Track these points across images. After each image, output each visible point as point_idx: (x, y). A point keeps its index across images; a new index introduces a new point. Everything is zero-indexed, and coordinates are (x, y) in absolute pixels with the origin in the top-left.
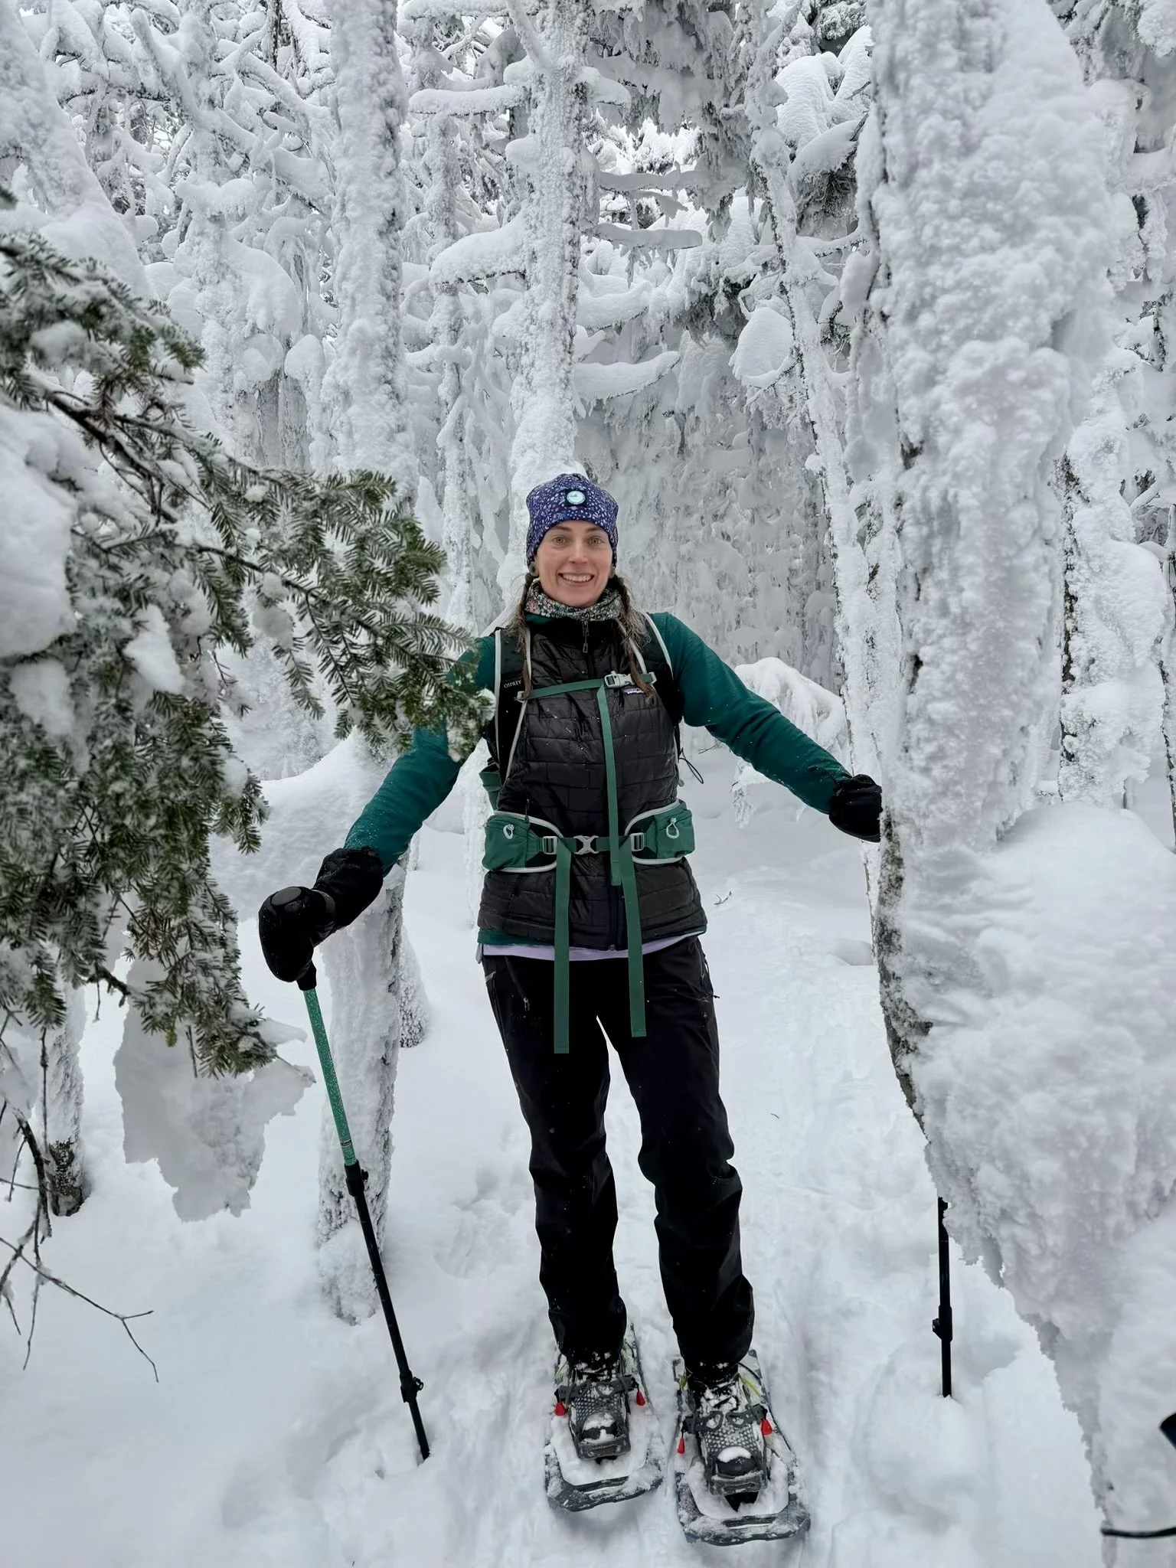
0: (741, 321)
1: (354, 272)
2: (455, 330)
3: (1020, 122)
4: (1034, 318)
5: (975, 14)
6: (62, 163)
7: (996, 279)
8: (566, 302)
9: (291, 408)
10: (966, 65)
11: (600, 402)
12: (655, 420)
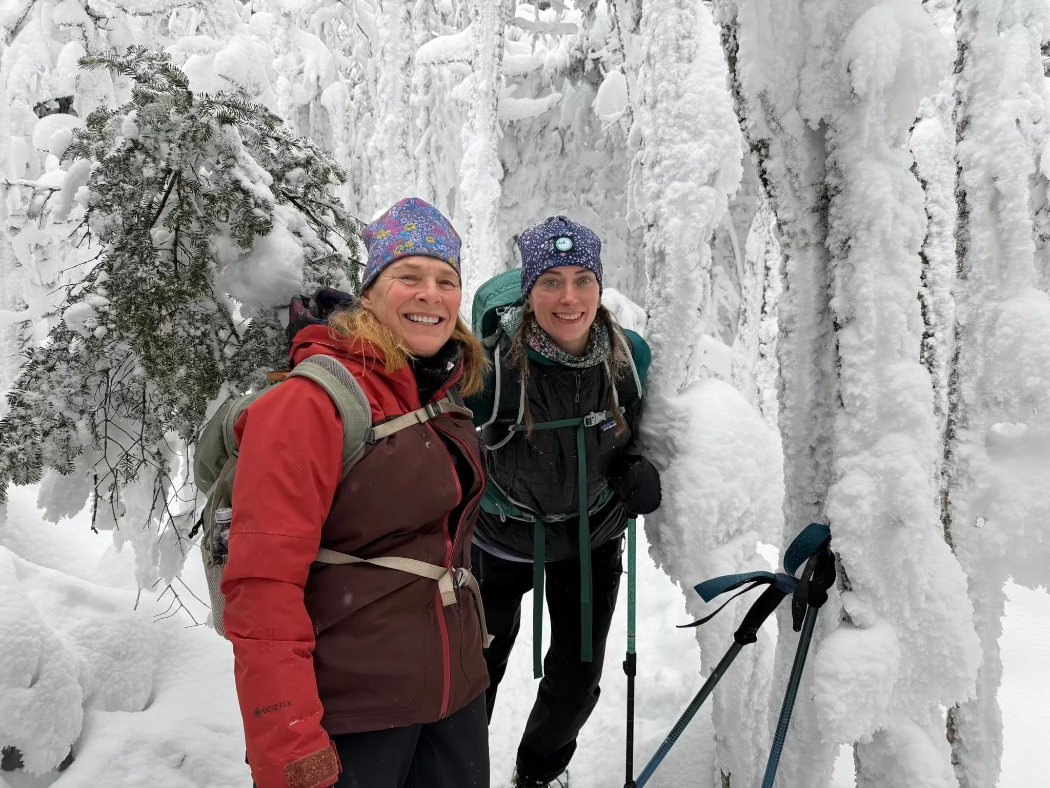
0: (601, 78)
1: (388, 89)
2: (428, 86)
3: (700, 88)
4: (701, 173)
5: (684, 37)
6: (225, 12)
7: (686, 156)
8: (495, 82)
9: (319, 119)
10: (679, 59)
11: (512, 122)
12: (546, 134)
